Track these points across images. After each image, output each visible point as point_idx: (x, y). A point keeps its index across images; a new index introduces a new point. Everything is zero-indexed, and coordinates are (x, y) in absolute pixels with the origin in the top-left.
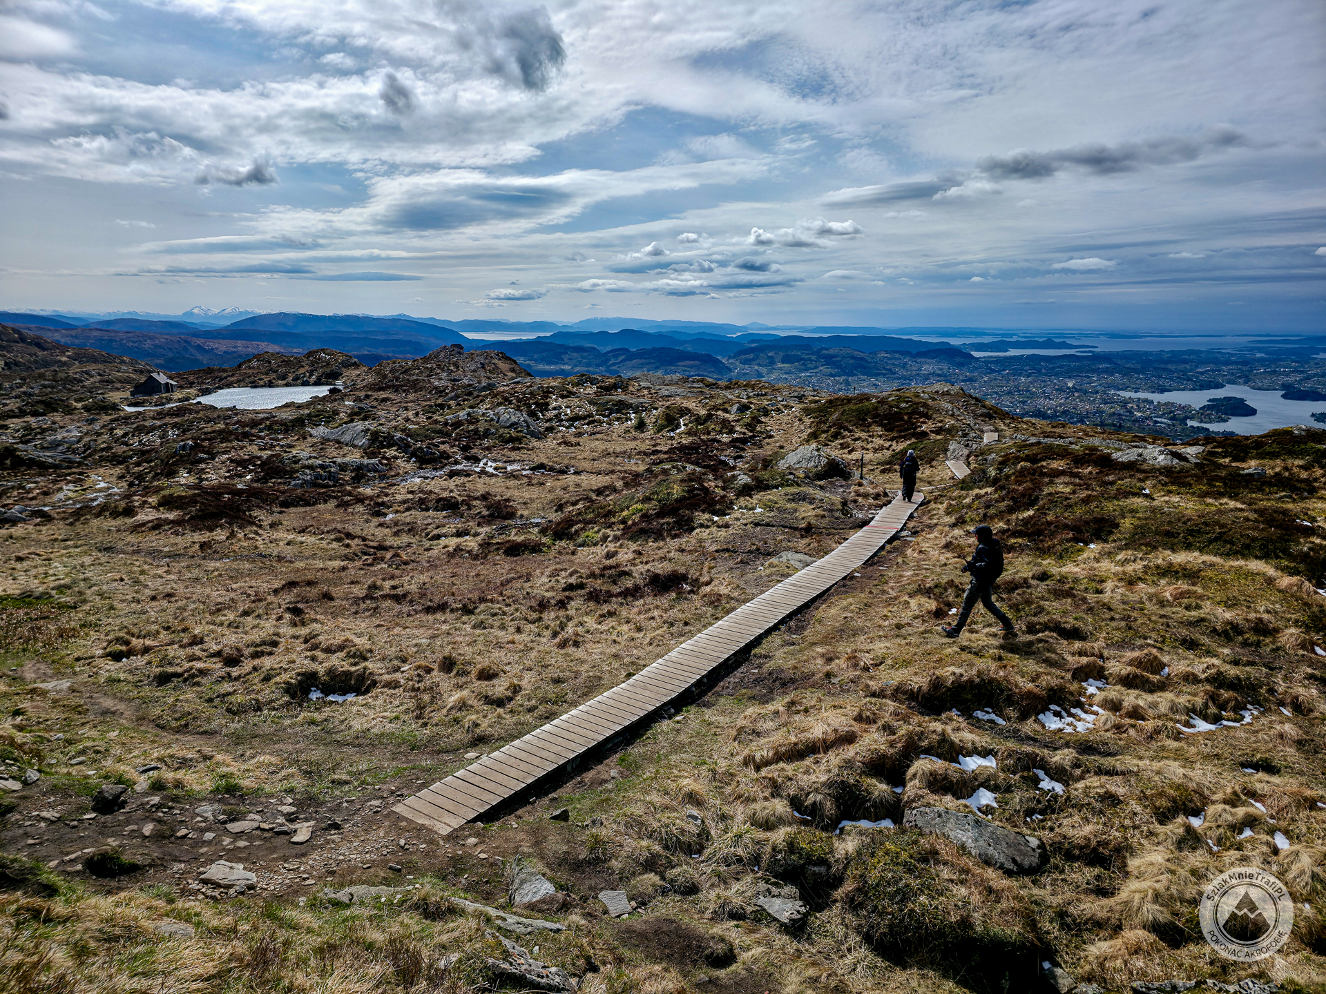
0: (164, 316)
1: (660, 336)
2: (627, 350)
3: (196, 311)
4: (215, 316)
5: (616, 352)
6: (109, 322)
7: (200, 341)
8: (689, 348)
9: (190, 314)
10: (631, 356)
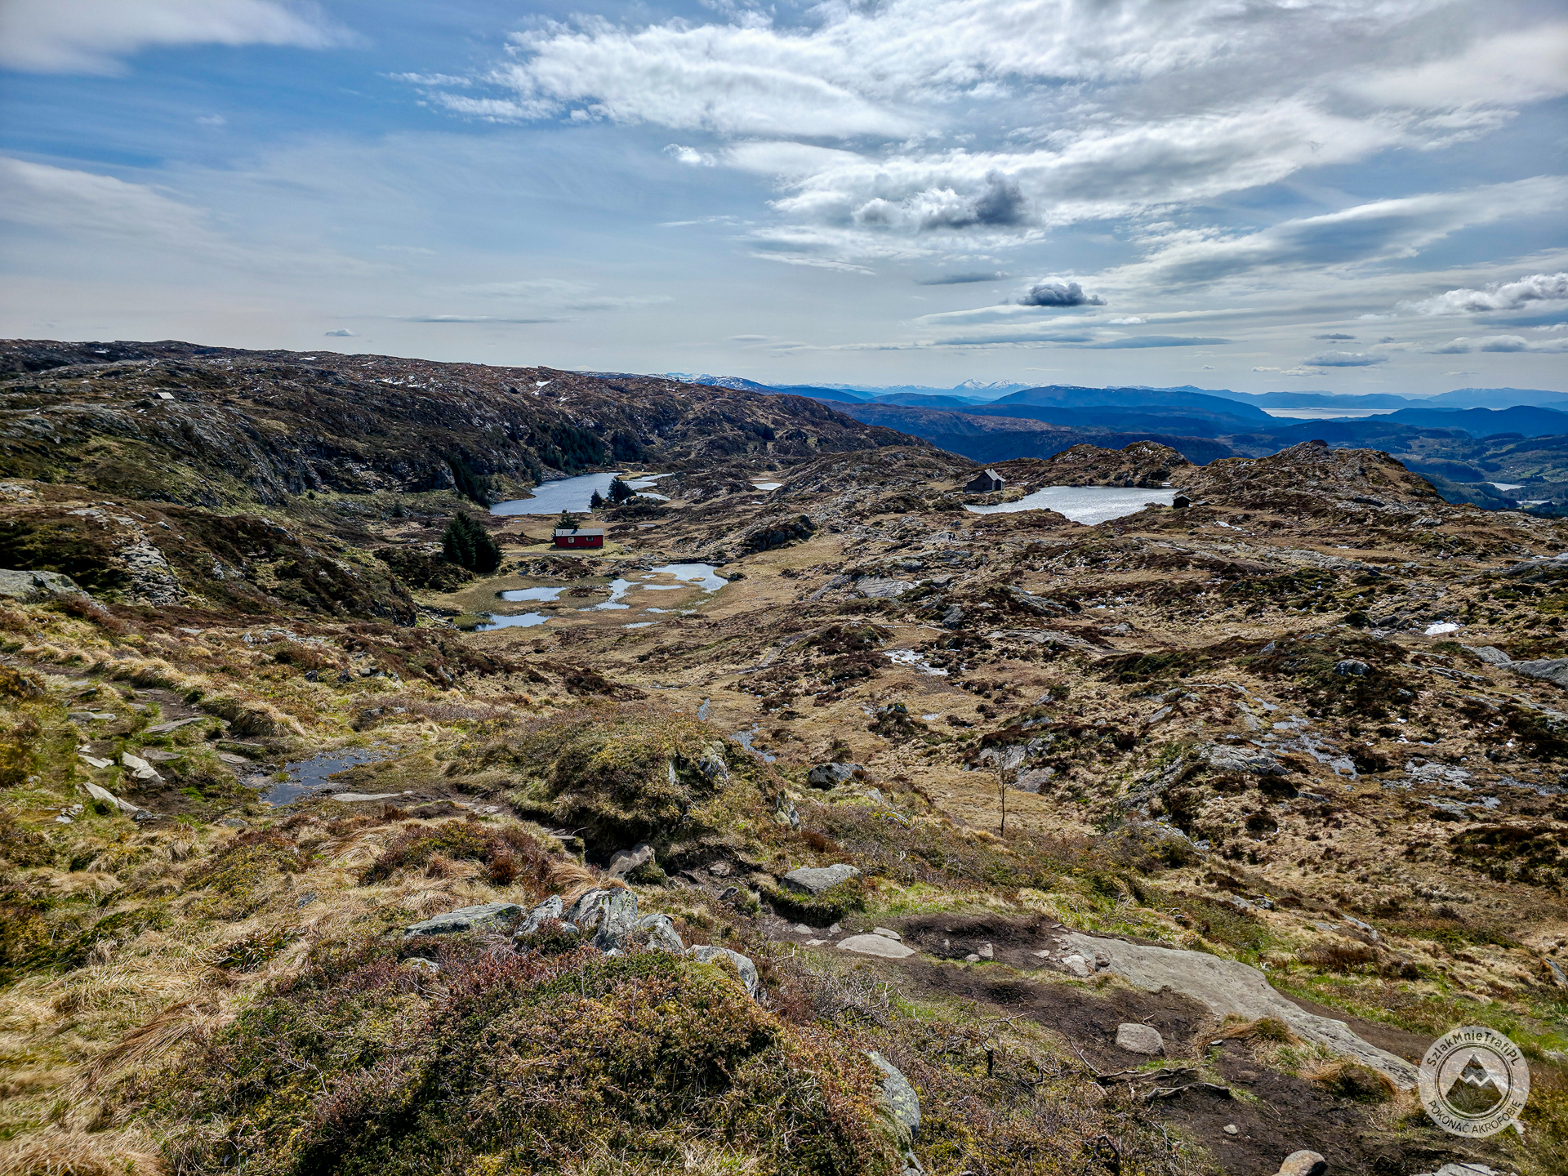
3: (967, 384)
4: (985, 390)
7: (970, 417)
9: (961, 387)
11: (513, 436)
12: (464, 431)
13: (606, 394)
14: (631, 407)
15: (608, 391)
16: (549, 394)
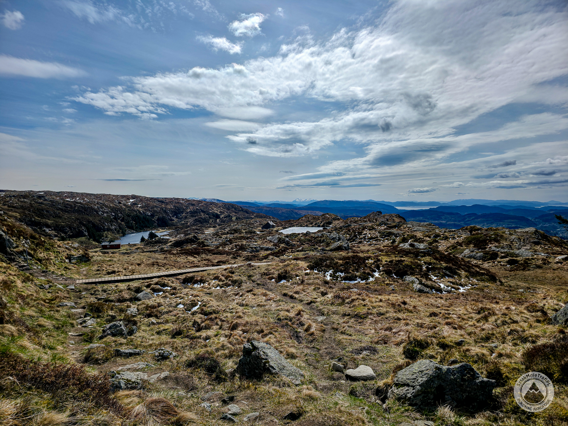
0: (287, 202)
1: (495, 207)
2: (475, 214)
3: (297, 200)
4: (303, 202)
5: (469, 215)
6: (270, 205)
7: (296, 211)
8: (512, 214)
9: (295, 201)
10: (477, 217)
11: (116, 218)
12: (95, 216)
13: (156, 204)
14: (166, 208)
15: (157, 203)
16: (134, 204)
